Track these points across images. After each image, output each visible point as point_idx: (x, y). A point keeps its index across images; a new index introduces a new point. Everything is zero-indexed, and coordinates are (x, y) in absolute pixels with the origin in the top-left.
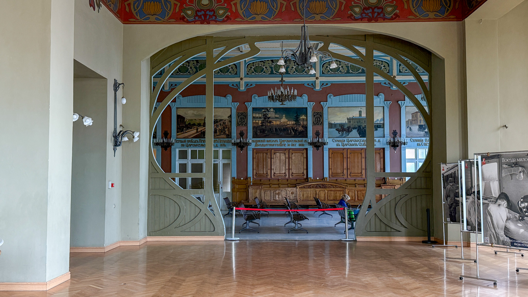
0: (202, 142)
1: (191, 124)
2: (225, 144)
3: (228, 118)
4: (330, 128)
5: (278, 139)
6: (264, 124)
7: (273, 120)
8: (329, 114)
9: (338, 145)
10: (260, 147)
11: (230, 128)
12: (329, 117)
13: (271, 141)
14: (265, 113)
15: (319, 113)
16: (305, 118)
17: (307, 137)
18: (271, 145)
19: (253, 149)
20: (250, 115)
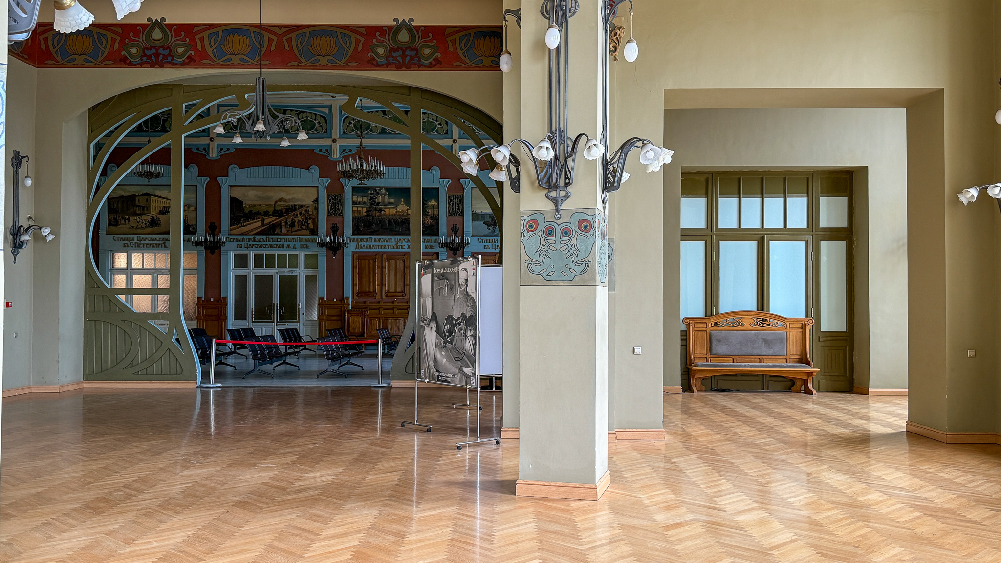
0: (271, 240)
1: (253, 212)
2: (308, 245)
3: (312, 203)
4: (475, 221)
5: (392, 238)
6: (371, 213)
7: (385, 208)
8: (473, 198)
9: (487, 247)
10: (364, 250)
11: (316, 220)
12: (473, 204)
13: (382, 240)
14: (372, 196)
15: (457, 196)
16: (437, 204)
17: (438, 235)
18: (380, 247)
19: (354, 253)
20: (348, 199)
